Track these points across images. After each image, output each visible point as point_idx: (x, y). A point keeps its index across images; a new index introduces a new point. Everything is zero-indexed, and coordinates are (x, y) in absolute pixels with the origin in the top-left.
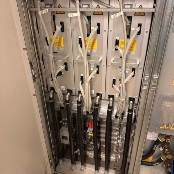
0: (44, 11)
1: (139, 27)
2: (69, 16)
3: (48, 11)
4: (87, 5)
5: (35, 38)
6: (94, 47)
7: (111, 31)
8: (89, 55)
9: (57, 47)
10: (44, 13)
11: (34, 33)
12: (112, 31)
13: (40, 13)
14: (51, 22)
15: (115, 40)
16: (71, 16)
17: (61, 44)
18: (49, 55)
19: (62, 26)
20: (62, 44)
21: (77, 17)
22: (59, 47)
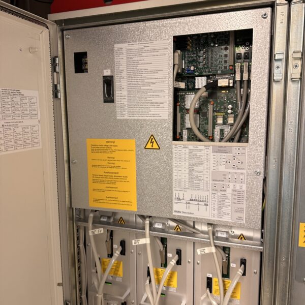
0: (97, 230)
1: (243, 266)
2: (133, 244)
3: (102, 232)
4: (161, 224)
5: (79, 261)
6: (172, 283)
7: (198, 264)
8: (164, 295)
9: (112, 275)
10: (96, 233)
11: (79, 253)
12: (200, 264)
13: (91, 233)
14: (106, 241)
15: (206, 279)
16: (137, 244)
17: (118, 271)
18: (97, 295)
19: (122, 247)
20: (121, 272)
21: (145, 245)
22: (115, 276)
